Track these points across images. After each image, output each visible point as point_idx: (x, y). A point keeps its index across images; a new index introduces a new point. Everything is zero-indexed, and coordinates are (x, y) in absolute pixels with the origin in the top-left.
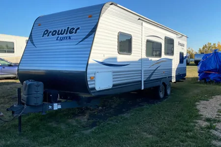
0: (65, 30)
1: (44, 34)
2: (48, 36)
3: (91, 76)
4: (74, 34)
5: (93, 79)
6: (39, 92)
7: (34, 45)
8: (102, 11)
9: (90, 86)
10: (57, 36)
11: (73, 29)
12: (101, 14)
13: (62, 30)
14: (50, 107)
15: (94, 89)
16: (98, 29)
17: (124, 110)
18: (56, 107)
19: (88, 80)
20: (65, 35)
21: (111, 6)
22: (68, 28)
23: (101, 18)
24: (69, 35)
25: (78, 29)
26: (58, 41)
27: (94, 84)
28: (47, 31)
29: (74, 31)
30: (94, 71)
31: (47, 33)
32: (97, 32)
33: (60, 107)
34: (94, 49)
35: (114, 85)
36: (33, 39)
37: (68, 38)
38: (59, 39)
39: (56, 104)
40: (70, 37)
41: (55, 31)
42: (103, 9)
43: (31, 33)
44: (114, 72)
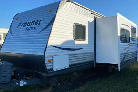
0: (32, 22)
1: (19, 26)
2: (21, 27)
3: (48, 59)
4: (38, 25)
5: (50, 61)
6: (7, 72)
7: (12, 34)
8: (60, 6)
9: (47, 68)
10: (26, 27)
11: (38, 21)
12: (59, 8)
13: (30, 22)
14: (17, 84)
15: (52, 69)
16: (56, 20)
17: (80, 83)
18: (23, 83)
19: (46, 62)
20: (32, 26)
21: (67, 2)
22: (35, 20)
23: (58, 12)
24: (34, 25)
25: (41, 21)
26: (27, 31)
27: (52, 65)
28: (21, 23)
29: (38, 23)
30: (52, 54)
31: (20, 25)
32: (55, 23)
33: (25, 83)
34: (51, 37)
35: (70, 66)
36: (12, 30)
37: (34, 28)
38: (27, 29)
39: (23, 81)
40: (35, 27)
41: (26, 23)
42: (60, 5)
43: (11, 25)
44: (70, 55)
